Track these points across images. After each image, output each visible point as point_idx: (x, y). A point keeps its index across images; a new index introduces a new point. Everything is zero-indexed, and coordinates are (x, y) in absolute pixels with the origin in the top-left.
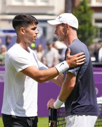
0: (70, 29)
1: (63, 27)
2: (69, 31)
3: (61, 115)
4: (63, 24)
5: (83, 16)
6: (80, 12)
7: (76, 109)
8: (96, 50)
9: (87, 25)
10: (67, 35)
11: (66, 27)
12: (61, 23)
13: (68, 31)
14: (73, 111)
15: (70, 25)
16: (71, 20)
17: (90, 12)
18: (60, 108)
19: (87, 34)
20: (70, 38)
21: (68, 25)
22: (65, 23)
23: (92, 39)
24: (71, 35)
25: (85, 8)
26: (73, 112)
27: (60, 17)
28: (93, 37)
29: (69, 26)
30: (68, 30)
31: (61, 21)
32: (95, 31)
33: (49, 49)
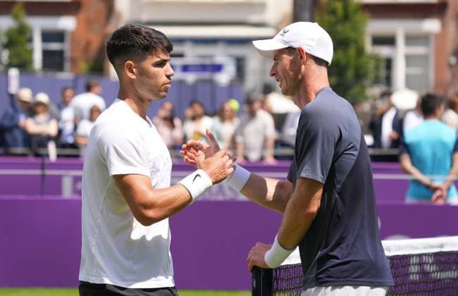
0: (308, 63)
1: (291, 58)
2: (306, 67)
3: (284, 285)
4: (290, 50)
5: (340, 28)
6: (333, 19)
7: (329, 271)
8: (374, 115)
9: (352, 52)
10: (300, 77)
11: (299, 57)
12: (287, 46)
13: (303, 66)
14: (321, 276)
15: (309, 52)
16: (312, 40)
17: (359, 17)
18: (280, 268)
19: (350, 74)
20: (308, 85)
21: (303, 51)
22: (296, 45)
23: (363, 88)
24: (312, 79)
25: (345, 8)
26: (321, 278)
27: (284, 32)
28: (367, 82)
29: (307, 54)
30: (305, 64)
31: (287, 41)
32: (371, 66)
33: (252, 114)
